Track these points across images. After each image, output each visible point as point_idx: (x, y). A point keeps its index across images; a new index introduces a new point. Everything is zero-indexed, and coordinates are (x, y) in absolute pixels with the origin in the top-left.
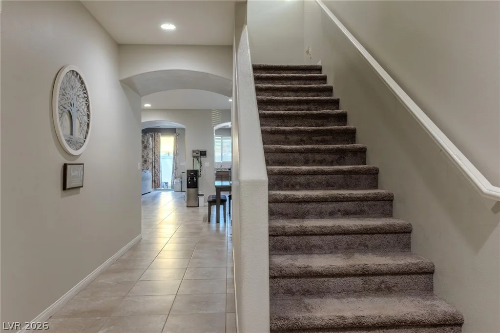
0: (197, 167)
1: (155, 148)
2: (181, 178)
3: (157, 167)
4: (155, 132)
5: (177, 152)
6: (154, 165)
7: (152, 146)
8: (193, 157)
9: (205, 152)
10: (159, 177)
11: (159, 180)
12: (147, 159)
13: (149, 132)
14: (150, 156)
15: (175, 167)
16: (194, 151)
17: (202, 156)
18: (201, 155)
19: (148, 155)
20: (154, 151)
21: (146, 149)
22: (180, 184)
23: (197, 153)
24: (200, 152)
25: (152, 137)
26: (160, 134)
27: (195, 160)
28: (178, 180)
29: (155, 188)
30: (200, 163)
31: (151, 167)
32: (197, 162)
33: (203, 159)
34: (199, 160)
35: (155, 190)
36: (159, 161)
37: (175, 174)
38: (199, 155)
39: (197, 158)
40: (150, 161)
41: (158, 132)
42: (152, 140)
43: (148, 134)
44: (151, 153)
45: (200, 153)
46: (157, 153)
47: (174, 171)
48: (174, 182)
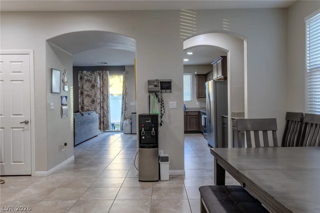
0: (156, 110)
1: (103, 86)
2: (131, 119)
3: (105, 108)
4: (103, 70)
5: (126, 91)
6: (102, 106)
7: (100, 85)
8: (150, 92)
9: (170, 83)
10: (108, 118)
11: (108, 121)
12: (95, 99)
13: (96, 70)
14: (98, 95)
15: (124, 107)
16: (150, 82)
17: (163, 91)
18: (162, 88)
19: (95, 94)
20: (102, 90)
21: (94, 89)
22: (130, 125)
23: (156, 86)
24: (161, 82)
25: (100, 76)
26: (108, 72)
27: (152, 97)
28: (127, 122)
29: (104, 129)
30: (161, 102)
31: (99, 107)
32: (156, 100)
33: (165, 95)
34: (160, 97)
35: (104, 132)
36: (108, 101)
37: (125, 115)
38: (159, 89)
39: (156, 93)
40: (98, 101)
41: (106, 70)
42: (100, 78)
43: (95, 73)
44: (98, 93)
45: (161, 86)
46: (105, 93)
47: (124, 112)
48: (123, 124)
